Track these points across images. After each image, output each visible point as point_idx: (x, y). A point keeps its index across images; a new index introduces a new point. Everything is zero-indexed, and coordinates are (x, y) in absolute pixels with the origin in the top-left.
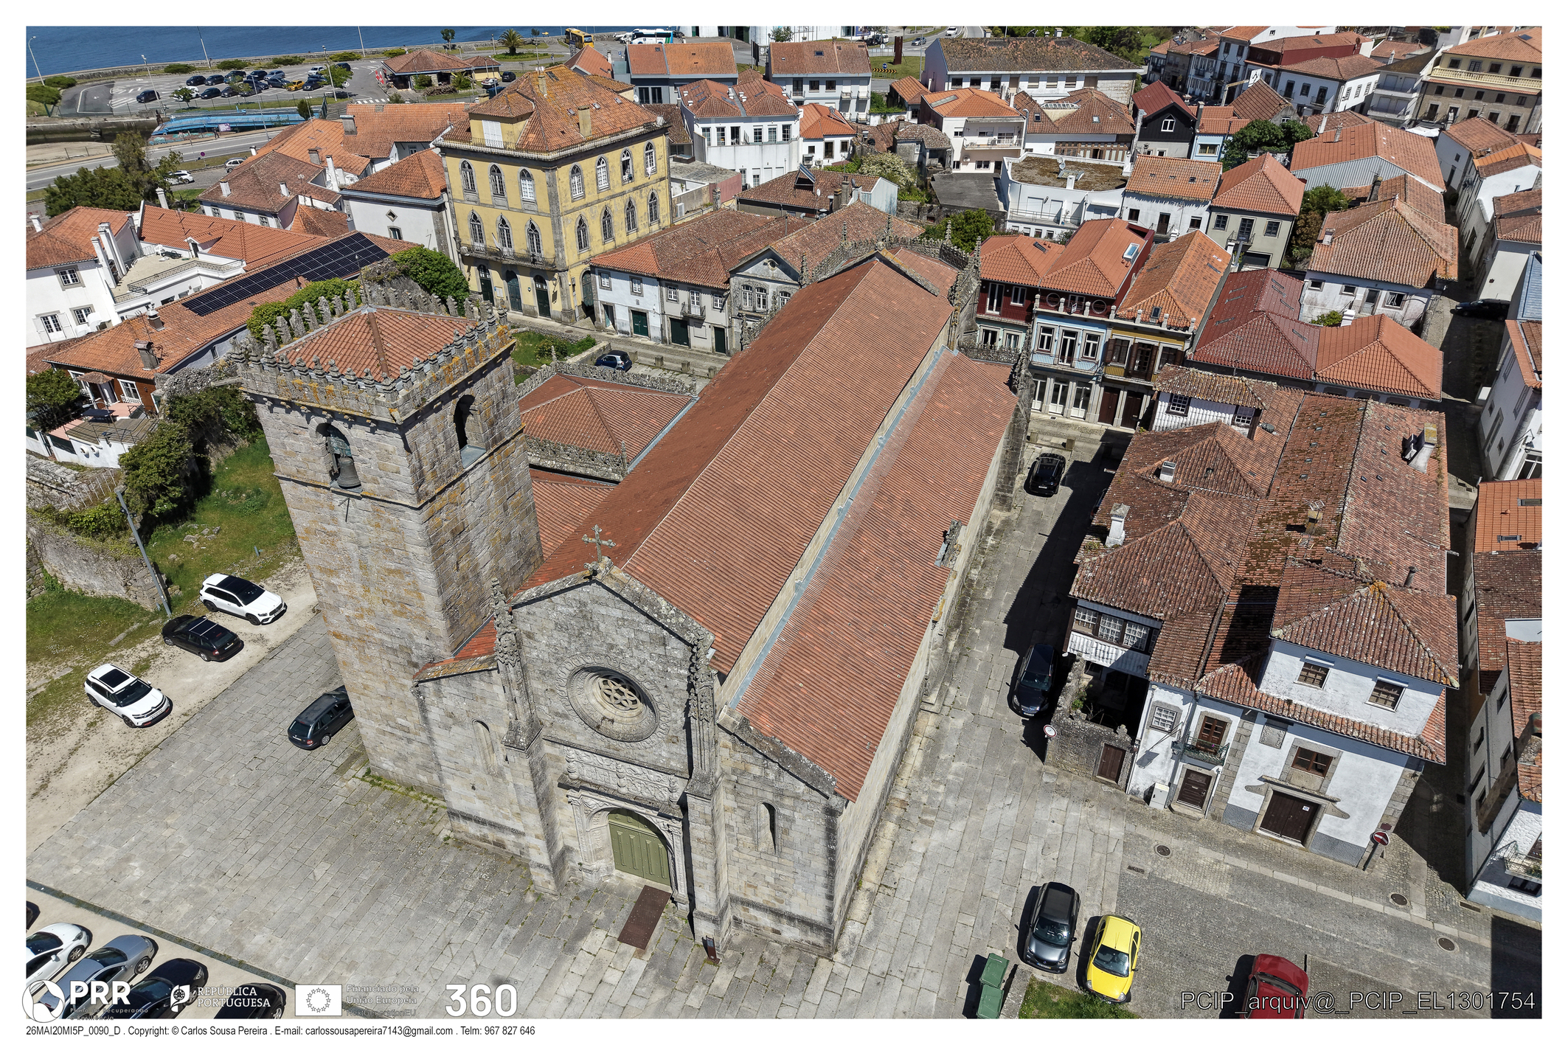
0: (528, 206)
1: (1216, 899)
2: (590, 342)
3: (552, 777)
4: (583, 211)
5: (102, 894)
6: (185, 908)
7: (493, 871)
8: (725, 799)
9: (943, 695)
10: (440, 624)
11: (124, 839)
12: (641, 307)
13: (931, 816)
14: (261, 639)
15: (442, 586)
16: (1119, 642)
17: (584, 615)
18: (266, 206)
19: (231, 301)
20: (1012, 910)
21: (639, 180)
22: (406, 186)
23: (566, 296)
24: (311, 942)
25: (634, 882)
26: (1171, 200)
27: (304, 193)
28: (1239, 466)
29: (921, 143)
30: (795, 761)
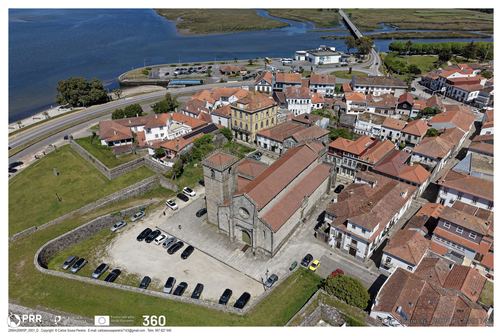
0: (246, 121)
1: (336, 262)
2: (255, 150)
3: (235, 224)
4: (257, 122)
5: (170, 232)
6: (181, 236)
7: (224, 238)
8: (258, 230)
9: (303, 225)
10: (223, 199)
11: (172, 225)
12: (266, 143)
13: (293, 242)
14: (192, 199)
15: (224, 193)
16: (332, 220)
17: (242, 200)
18: (195, 113)
19: (190, 137)
20: (302, 257)
21: (270, 115)
22: (223, 113)
23: (252, 138)
24: (198, 243)
25: (245, 243)
26: (392, 129)
27: (202, 109)
28: (366, 192)
29: (340, 106)
30: (268, 225)
